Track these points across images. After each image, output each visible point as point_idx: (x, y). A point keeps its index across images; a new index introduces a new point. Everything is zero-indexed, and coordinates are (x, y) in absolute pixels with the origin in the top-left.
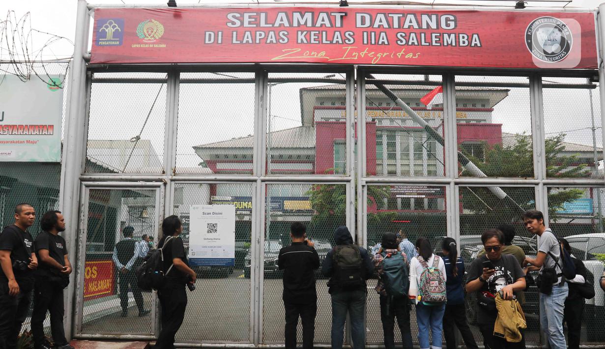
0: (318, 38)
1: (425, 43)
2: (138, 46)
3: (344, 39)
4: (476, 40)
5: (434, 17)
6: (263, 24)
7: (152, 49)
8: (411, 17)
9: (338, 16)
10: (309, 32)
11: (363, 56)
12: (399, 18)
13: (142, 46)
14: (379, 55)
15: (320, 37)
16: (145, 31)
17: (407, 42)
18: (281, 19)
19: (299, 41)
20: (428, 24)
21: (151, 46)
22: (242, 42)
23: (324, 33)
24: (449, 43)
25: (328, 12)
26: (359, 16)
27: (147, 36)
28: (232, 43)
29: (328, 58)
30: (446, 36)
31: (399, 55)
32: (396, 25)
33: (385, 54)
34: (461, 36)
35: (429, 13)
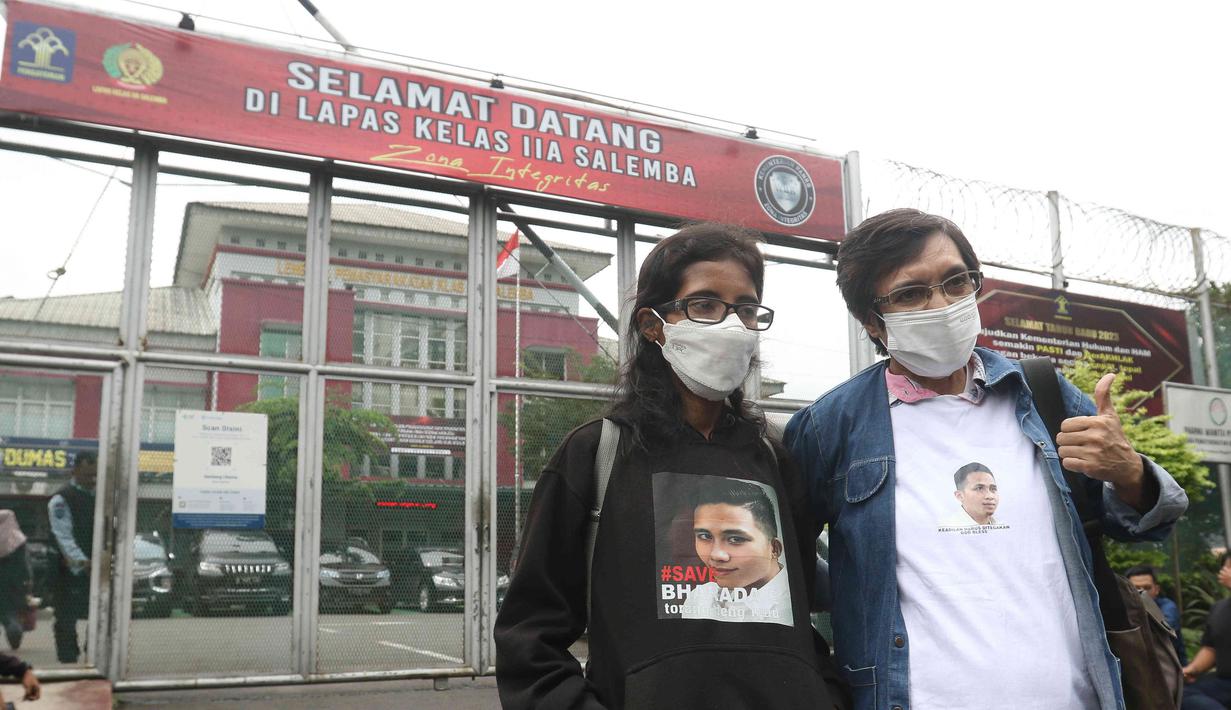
0: (451, 134)
1: (618, 168)
2: (107, 91)
3: (493, 142)
4: (689, 177)
5: (630, 129)
6: (354, 93)
7: (138, 103)
8: (595, 124)
9: (484, 102)
10: (435, 122)
11: (522, 176)
12: (579, 122)
13: (117, 93)
14: (548, 178)
15: (454, 133)
16: (123, 65)
17: (591, 163)
18: (387, 90)
19: (419, 135)
20: (621, 140)
21: (136, 96)
22: (316, 119)
23: (460, 127)
24: (652, 174)
25: (468, 91)
26: (516, 108)
27: (127, 73)
28: (298, 117)
29: (467, 171)
30: (647, 162)
31: (579, 182)
32: (574, 133)
33: (557, 178)
34: (669, 166)
35: (624, 123)
